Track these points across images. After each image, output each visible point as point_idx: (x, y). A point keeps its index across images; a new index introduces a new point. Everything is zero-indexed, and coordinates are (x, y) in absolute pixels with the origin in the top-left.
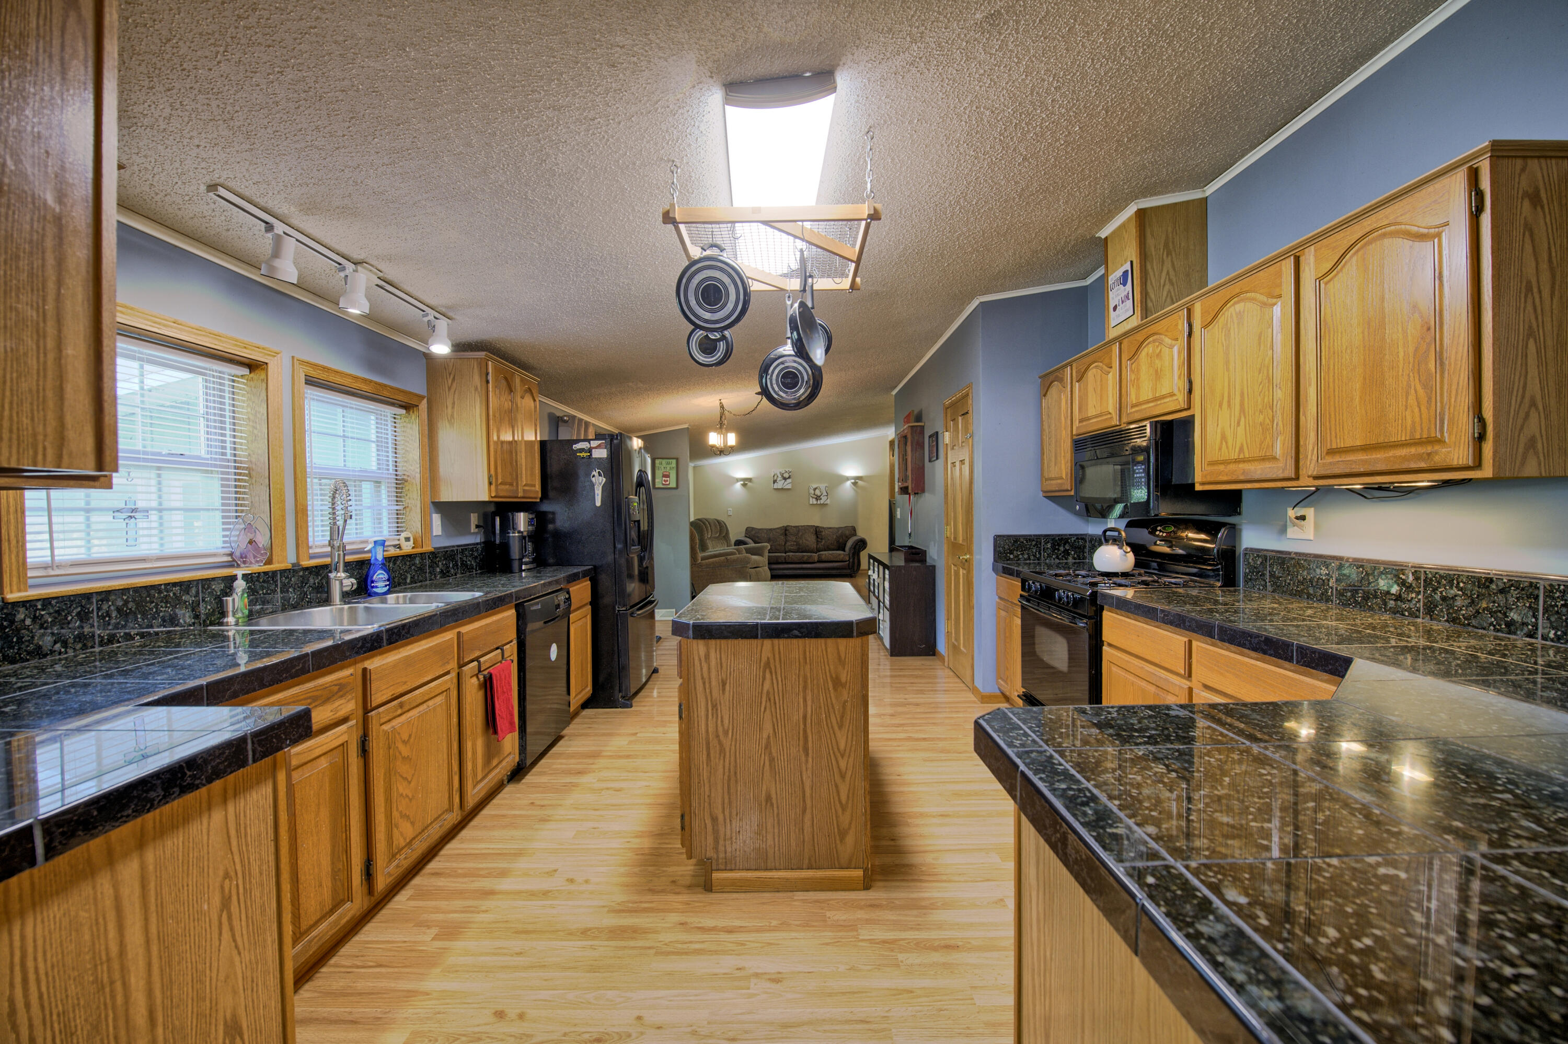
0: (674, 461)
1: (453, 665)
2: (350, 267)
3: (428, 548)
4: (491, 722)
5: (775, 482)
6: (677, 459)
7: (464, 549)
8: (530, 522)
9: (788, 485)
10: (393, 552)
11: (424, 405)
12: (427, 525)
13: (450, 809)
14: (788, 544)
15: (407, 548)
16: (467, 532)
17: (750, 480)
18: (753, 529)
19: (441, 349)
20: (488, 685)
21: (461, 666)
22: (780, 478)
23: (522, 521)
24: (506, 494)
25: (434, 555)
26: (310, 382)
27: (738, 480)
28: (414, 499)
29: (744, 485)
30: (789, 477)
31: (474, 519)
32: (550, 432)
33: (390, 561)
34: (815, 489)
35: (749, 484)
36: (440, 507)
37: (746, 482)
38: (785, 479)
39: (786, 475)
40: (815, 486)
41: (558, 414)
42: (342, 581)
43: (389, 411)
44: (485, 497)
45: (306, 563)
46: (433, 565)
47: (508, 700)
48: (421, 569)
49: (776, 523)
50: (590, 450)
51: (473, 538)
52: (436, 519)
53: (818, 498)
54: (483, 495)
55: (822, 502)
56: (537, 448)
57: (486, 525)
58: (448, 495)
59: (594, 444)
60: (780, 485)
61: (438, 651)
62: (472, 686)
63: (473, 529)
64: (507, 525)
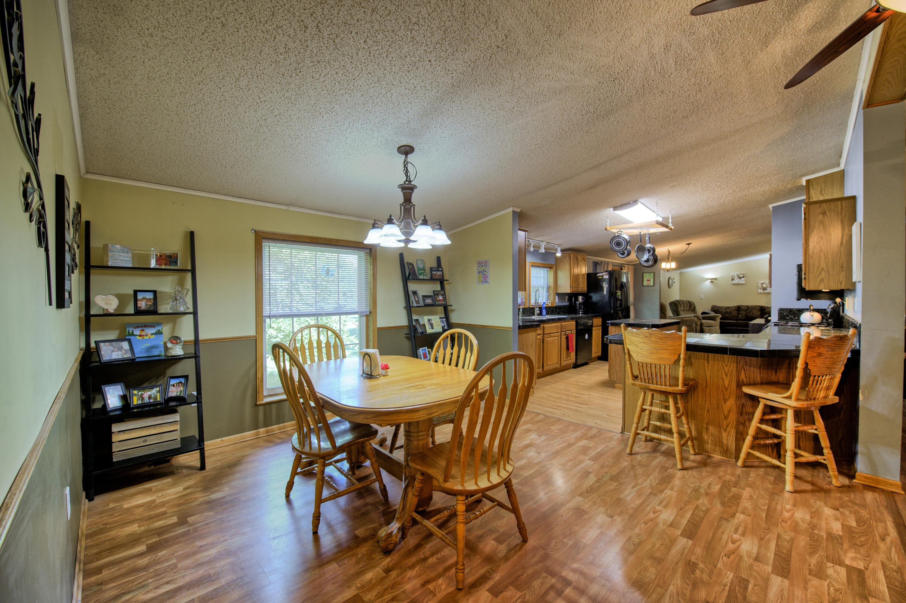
0: (652, 274)
1: (559, 331)
2: (541, 242)
3: (554, 305)
4: (568, 348)
5: (733, 280)
6: (654, 273)
7: (564, 306)
8: (583, 299)
9: (742, 281)
10: (546, 306)
11: (554, 267)
12: (554, 299)
13: (558, 363)
14: (740, 316)
15: (550, 305)
16: (565, 301)
17: (716, 279)
18: (716, 307)
19: (559, 254)
20: (567, 338)
21: (561, 332)
22: (736, 277)
23: (580, 298)
24: (575, 290)
25: (556, 307)
26: (532, 266)
27: (707, 279)
28: (552, 292)
29: (712, 282)
30: (743, 277)
31: (567, 298)
32: (593, 269)
33: (546, 308)
34: (762, 284)
35: (715, 281)
36: (558, 294)
37: (712, 281)
38: (740, 278)
39: (741, 276)
40: (762, 282)
41: (597, 261)
42: (537, 311)
43: (546, 269)
44: (569, 292)
45: (531, 307)
46: (556, 310)
47: (572, 344)
48: (553, 311)
49: (733, 303)
50: (603, 276)
51: (566, 303)
52: (557, 297)
53: (764, 289)
54: (569, 291)
55: (767, 291)
56: (586, 276)
57: (570, 300)
58: (560, 291)
59: (604, 274)
60: (737, 281)
61: (557, 327)
62: (564, 337)
63: (566, 301)
64: (577, 299)
